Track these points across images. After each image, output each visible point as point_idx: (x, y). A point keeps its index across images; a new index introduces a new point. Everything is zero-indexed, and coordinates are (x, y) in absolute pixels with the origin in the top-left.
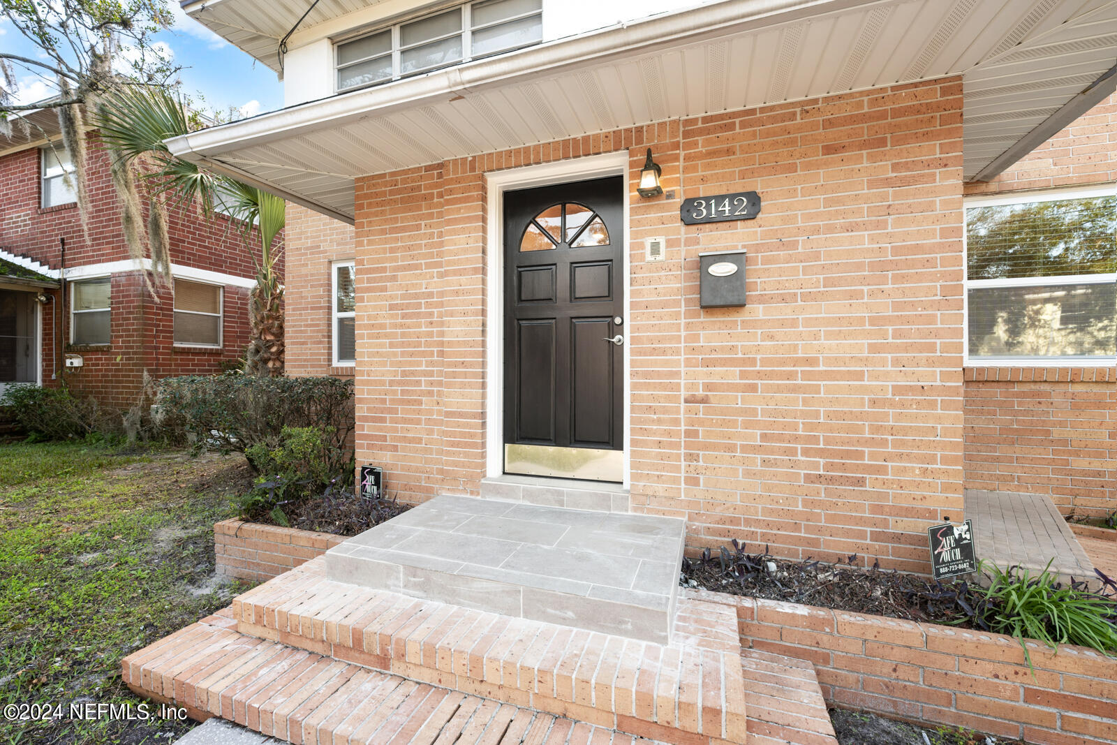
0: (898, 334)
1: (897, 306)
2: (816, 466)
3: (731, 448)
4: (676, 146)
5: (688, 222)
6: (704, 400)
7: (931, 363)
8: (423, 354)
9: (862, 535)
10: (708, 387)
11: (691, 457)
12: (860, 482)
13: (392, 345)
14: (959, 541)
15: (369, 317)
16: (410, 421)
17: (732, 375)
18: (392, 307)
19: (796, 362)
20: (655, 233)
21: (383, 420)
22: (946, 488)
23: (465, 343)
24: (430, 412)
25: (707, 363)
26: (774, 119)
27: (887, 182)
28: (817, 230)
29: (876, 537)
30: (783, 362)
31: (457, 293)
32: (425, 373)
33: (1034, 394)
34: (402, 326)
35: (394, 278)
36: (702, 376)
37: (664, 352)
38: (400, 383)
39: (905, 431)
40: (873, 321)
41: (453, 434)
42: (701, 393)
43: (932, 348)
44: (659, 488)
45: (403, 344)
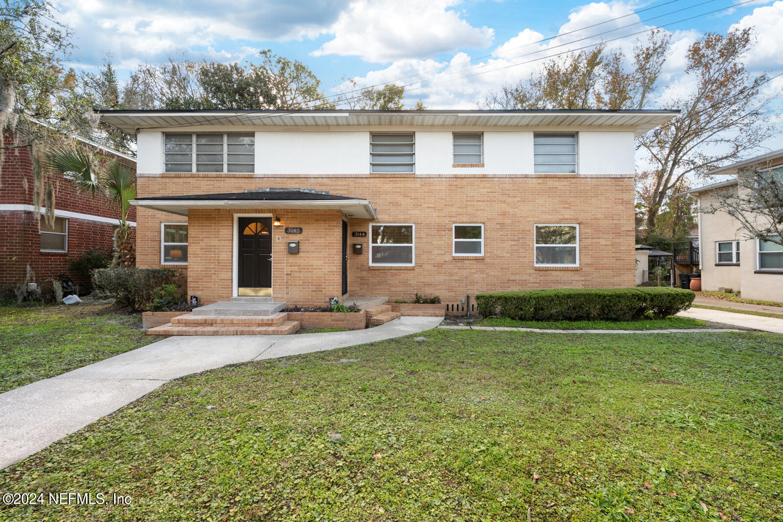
0: (329, 260)
1: (328, 254)
2: (313, 288)
3: (296, 285)
4: (284, 215)
5: (287, 233)
6: (290, 274)
7: (334, 266)
8: (212, 263)
9: (322, 302)
10: (291, 271)
11: (287, 288)
12: (322, 291)
13: (201, 260)
14: (335, 300)
15: (193, 251)
16: (208, 282)
17: (296, 268)
18: (201, 249)
19: (309, 266)
20: (279, 235)
21: (198, 282)
22: (337, 291)
23: (226, 260)
24: (215, 279)
25: (291, 266)
26: (306, 212)
27: (327, 229)
28: (314, 237)
29: (325, 302)
30: (307, 266)
31: (224, 246)
32: (213, 268)
33: (384, 273)
34: (205, 254)
35: (203, 240)
36: (290, 269)
37: (281, 263)
38: (204, 271)
39: (330, 280)
40: (324, 257)
41: (222, 285)
42: (289, 273)
43: (334, 263)
44: (279, 296)
45: (205, 260)
